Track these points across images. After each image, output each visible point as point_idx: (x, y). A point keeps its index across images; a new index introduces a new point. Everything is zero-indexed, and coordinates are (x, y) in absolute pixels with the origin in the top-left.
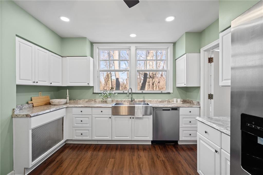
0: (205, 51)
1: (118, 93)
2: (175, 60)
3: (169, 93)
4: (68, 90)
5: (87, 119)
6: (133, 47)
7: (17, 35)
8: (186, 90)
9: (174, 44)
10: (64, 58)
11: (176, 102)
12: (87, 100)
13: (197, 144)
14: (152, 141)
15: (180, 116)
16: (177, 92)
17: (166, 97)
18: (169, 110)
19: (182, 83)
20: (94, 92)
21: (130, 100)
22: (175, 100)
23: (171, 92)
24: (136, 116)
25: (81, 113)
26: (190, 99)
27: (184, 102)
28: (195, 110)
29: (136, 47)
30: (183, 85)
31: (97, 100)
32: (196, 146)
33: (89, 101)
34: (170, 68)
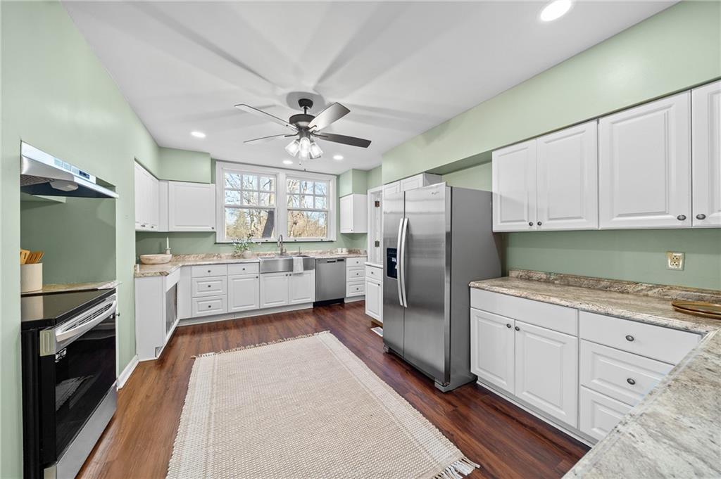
0: (372, 193)
1: (262, 243)
2: (339, 198)
3: (332, 241)
4: (168, 239)
5: (220, 282)
6: (282, 175)
7: (136, 160)
8: (352, 237)
9: (338, 177)
10: (162, 183)
11: (342, 252)
12: (204, 255)
13: (364, 301)
14: (314, 303)
15: (347, 268)
16: (341, 239)
17: (328, 247)
18: (334, 262)
19: (348, 228)
20: (217, 242)
21: (279, 252)
22: (339, 250)
23: (335, 239)
24: (295, 271)
25: (208, 274)
26: (356, 249)
27: (350, 252)
28: (362, 260)
29: (286, 174)
30: (350, 232)
31: (223, 255)
32: (364, 302)
33: (208, 256)
34: (332, 208)
